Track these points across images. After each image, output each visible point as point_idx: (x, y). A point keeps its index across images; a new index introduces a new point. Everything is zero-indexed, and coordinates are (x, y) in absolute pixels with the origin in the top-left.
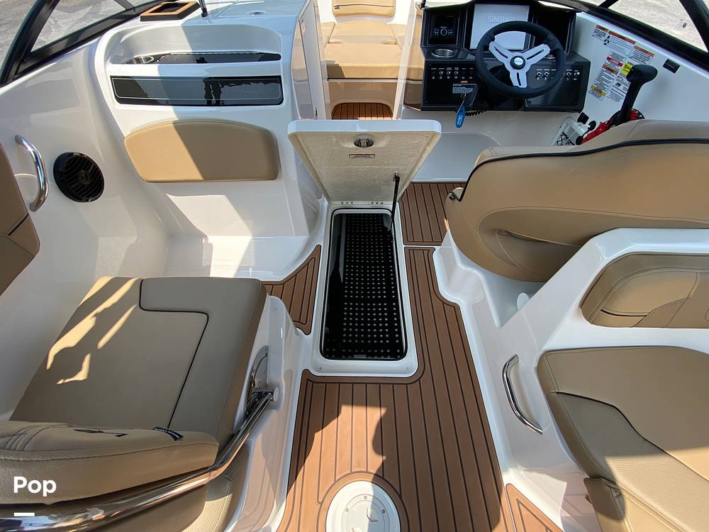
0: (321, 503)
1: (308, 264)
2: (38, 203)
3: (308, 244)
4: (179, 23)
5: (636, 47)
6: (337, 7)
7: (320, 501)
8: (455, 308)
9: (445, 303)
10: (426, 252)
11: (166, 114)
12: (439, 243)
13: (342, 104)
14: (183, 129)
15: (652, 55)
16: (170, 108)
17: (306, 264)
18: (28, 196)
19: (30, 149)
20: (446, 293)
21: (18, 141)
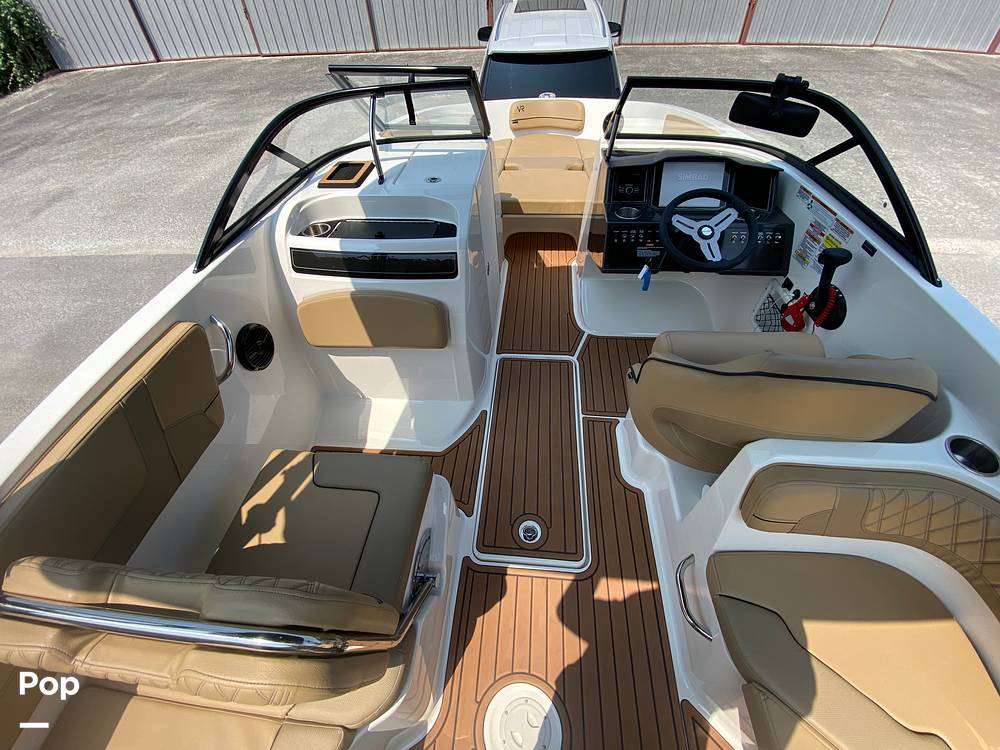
0: (479, 703)
1: (471, 433)
2: (225, 376)
3: (473, 410)
4: (355, 192)
5: (837, 220)
6: (515, 122)
7: (478, 700)
8: (638, 495)
9: (626, 487)
10: (608, 425)
11: (344, 284)
12: (624, 415)
13: (517, 234)
14: (359, 300)
15: (852, 232)
16: (348, 280)
17: (470, 433)
18: (219, 371)
19: (219, 324)
20: (629, 476)
21: (212, 321)
